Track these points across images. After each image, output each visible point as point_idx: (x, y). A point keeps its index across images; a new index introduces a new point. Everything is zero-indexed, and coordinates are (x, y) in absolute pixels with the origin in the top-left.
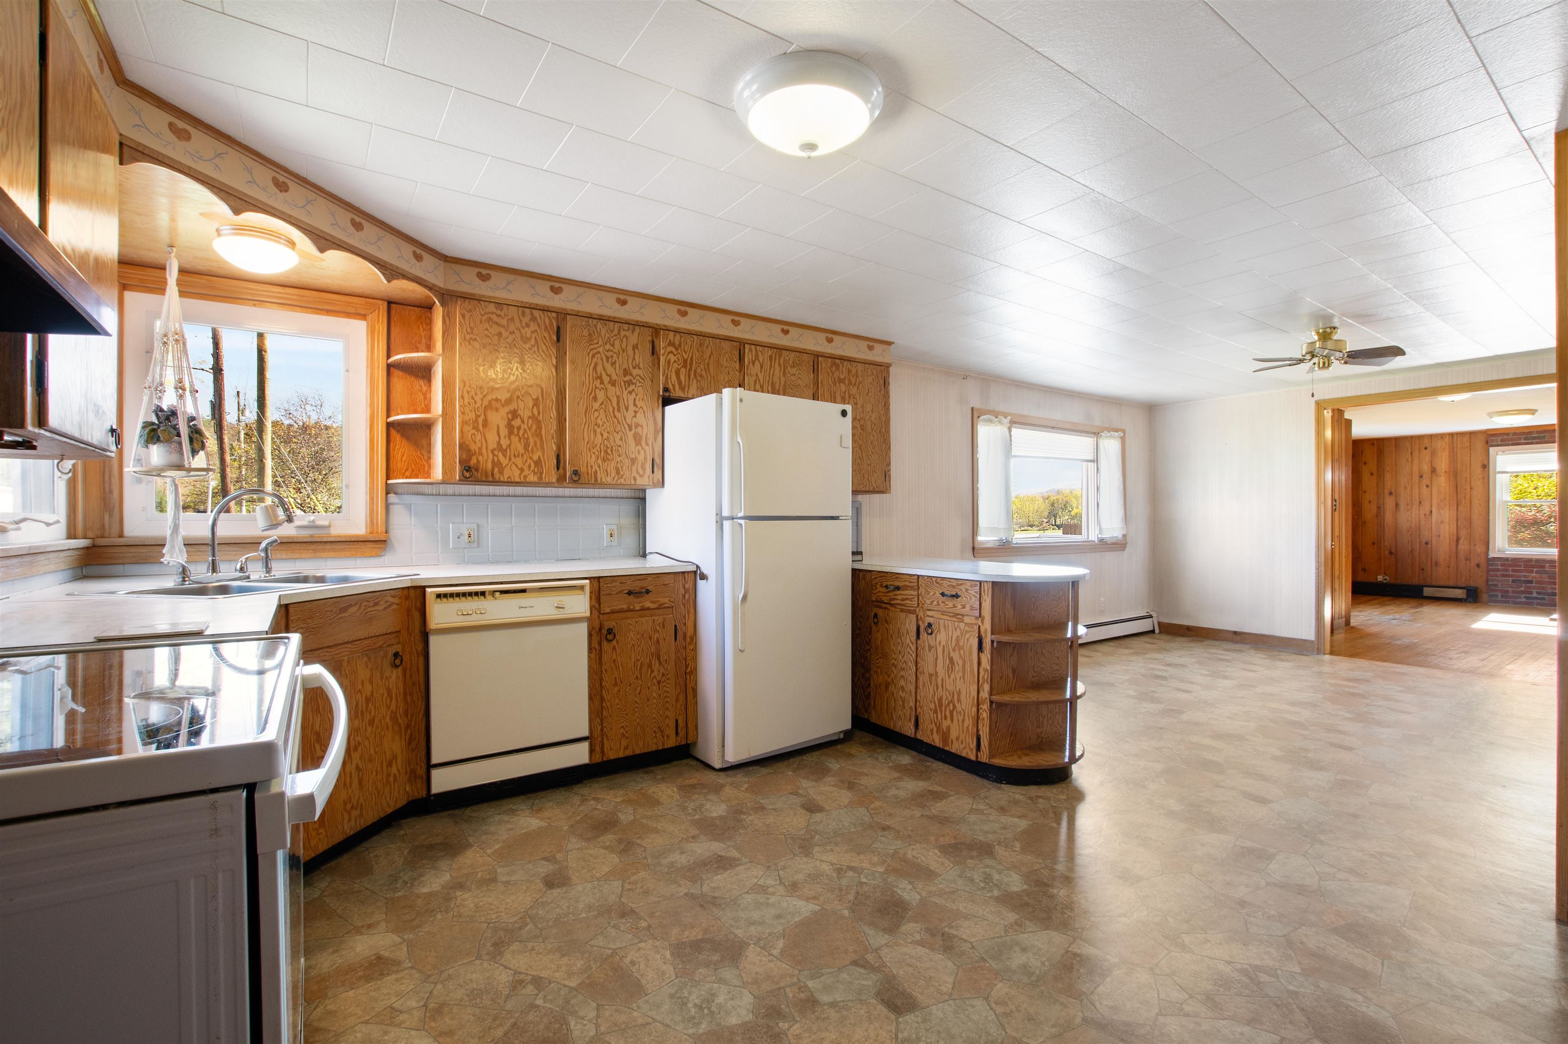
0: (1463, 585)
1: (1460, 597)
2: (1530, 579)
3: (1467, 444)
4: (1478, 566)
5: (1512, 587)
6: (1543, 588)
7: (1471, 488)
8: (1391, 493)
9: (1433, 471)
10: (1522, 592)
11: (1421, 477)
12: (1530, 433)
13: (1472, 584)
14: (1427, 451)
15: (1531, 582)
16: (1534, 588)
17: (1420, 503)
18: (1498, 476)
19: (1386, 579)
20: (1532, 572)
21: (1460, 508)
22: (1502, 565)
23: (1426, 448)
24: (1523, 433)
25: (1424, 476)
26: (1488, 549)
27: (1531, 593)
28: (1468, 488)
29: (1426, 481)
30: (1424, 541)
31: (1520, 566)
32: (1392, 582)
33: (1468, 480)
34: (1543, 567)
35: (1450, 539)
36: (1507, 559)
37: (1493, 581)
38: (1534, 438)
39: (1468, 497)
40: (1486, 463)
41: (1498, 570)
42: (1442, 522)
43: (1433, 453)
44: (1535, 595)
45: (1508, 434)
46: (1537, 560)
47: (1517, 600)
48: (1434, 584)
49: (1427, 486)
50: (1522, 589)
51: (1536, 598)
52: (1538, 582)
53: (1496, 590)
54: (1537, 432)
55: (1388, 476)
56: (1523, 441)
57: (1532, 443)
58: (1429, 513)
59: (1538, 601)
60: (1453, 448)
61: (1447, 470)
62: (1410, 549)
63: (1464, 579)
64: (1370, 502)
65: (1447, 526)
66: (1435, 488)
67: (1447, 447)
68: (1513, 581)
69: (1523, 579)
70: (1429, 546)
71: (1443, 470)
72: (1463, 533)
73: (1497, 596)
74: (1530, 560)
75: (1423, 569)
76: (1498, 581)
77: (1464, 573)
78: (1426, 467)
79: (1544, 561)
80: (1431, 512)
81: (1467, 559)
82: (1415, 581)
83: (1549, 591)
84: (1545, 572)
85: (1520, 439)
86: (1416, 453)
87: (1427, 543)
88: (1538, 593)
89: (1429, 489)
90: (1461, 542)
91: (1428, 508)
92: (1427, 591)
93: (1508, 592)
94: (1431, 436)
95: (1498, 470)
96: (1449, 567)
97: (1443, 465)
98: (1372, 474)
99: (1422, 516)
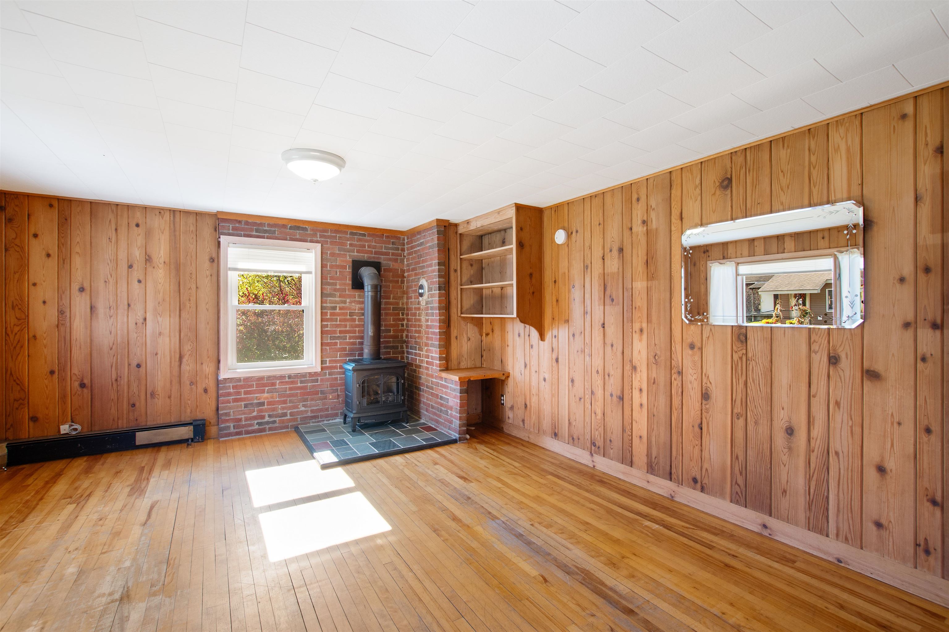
0: (188, 420)
1: (186, 437)
2: (262, 401)
3: (192, 228)
4: (206, 391)
5: (244, 414)
6: (274, 410)
7: (197, 288)
8: (82, 290)
9: (148, 259)
10: (255, 418)
11: (130, 267)
12: (261, 224)
13: (199, 416)
14: (141, 230)
15: (262, 404)
16: (266, 410)
17: (129, 305)
18: (230, 273)
19: (76, 429)
20: (263, 392)
21: (183, 315)
22: (234, 387)
23: (138, 225)
24: (255, 224)
25: (135, 266)
26: (218, 368)
27: (263, 417)
28: (194, 286)
29: (137, 274)
30: (134, 363)
31: (252, 386)
32: (86, 432)
33: (194, 277)
34: (273, 384)
35: (171, 359)
36: (239, 380)
37: (224, 408)
38: (266, 231)
39: (193, 299)
40: (214, 255)
41: (229, 394)
42: (160, 334)
43: (148, 234)
44: (267, 419)
45: (240, 222)
46: (269, 377)
47: (250, 428)
48: (150, 424)
49: (139, 281)
50: (255, 414)
51: (268, 423)
52: (269, 403)
53: (227, 421)
54: (269, 225)
55: (77, 261)
56: (254, 233)
57: (263, 237)
58: (141, 320)
59: (271, 425)
60: (175, 231)
61: (167, 261)
62: (114, 377)
63: (189, 410)
64: (44, 302)
65: (167, 340)
66: (150, 285)
67: (168, 228)
68: (246, 406)
69: (255, 401)
70: (142, 369)
71: (162, 261)
72: (187, 347)
73: (229, 427)
74: (261, 378)
75: (134, 405)
76: (230, 408)
77: (189, 402)
78: (138, 254)
79: (275, 377)
80: (145, 319)
81: (192, 383)
82: (123, 425)
83: (280, 411)
84: (276, 390)
85: (252, 230)
86: (123, 231)
87: (139, 366)
88: (270, 416)
89: (142, 285)
90: (184, 360)
91: (140, 315)
92: (141, 438)
93: (240, 420)
94: (145, 209)
95: (230, 265)
96: (170, 397)
97: (162, 252)
98: (48, 255)
99: (132, 326)
